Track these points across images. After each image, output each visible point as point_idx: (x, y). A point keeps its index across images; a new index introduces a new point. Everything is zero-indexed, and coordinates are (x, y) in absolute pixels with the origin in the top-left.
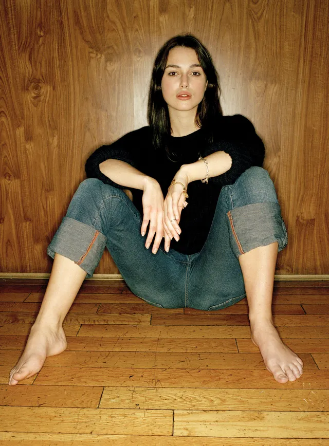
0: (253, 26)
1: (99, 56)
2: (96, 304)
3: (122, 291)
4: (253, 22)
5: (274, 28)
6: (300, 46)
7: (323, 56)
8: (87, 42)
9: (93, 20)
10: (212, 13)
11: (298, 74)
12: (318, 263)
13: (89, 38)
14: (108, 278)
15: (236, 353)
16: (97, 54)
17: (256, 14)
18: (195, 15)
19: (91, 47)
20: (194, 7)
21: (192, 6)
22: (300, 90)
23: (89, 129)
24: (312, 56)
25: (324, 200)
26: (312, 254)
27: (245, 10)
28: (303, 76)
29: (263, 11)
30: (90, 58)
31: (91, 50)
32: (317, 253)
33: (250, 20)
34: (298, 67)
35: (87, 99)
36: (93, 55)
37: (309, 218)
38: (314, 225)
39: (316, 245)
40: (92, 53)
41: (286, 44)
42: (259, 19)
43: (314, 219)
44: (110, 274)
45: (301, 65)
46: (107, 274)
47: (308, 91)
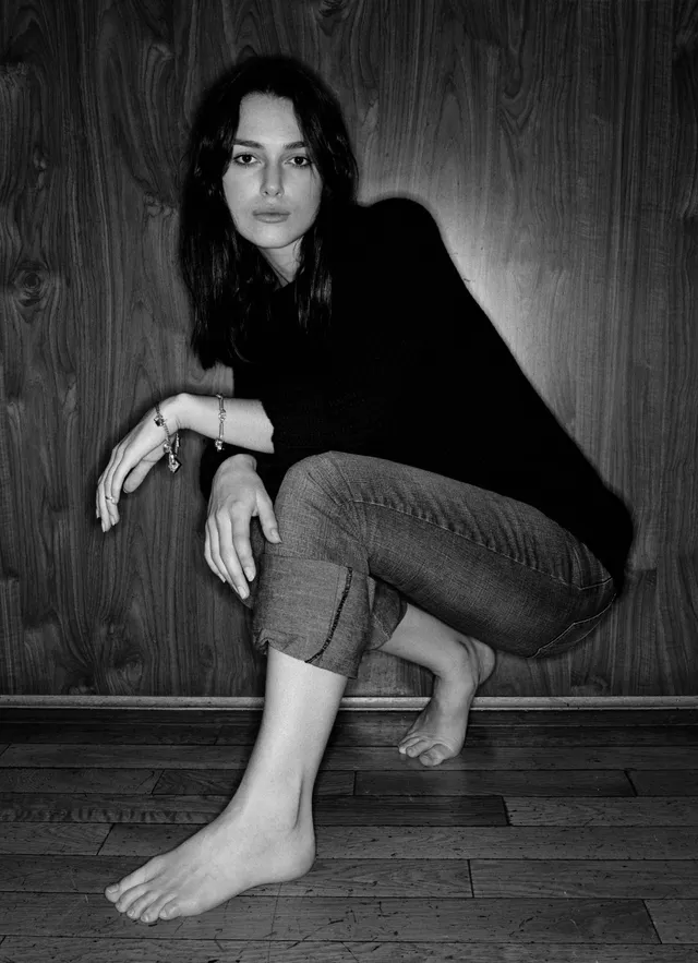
0: (510, 145)
1: (167, 211)
2: (153, 771)
3: (217, 737)
4: (507, 135)
5: (556, 149)
6: (612, 186)
7: (664, 209)
8: (140, 181)
9: (154, 136)
10: (416, 118)
11: (609, 247)
12: (668, 670)
13: (145, 173)
14: (189, 706)
15: (465, 899)
16: (162, 209)
17: (515, 117)
18: (380, 121)
19: (149, 193)
20: (376, 105)
21: (372, 102)
22: (614, 283)
23: (145, 373)
24: (639, 205)
25: (677, 527)
26: (653, 647)
27: (490, 110)
28: (620, 253)
29: (530, 113)
30: (147, 217)
31: (150, 199)
32: (663, 646)
33: (502, 132)
34: (610, 232)
35: (140, 305)
36: (153, 210)
37: (644, 567)
38: (655, 583)
39: (661, 630)
40: (152, 205)
41: (581, 181)
42: (521, 129)
43: (655, 571)
44: (192, 696)
45: (617, 227)
46: (187, 696)
47: (634, 286)
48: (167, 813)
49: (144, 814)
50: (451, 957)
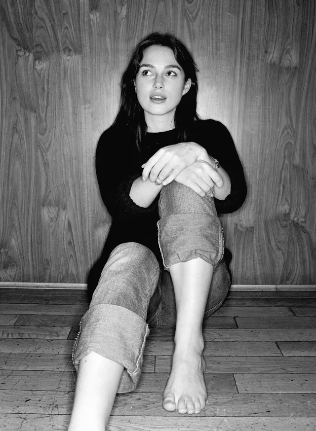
0: (189, 26)
1: (27, 54)
2: (16, 315)
3: (49, 300)
4: (188, 22)
5: (210, 29)
6: (236, 48)
7: (261, 58)
8: (15, 39)
9: (21, 17)
10: (144, 12)
11: (234, 76)
12: (258, 273)
13: (16, 35)
14: (38, 287)
16: (25, 53)
17: (191, 13)
18: (127, 13)
19: (19, 45)
20: (126, 5)
21: (124, 4)
22: (237, 93)
23: (17, 131)
24: (249, 57)
25: (264, 207)
26: (252, 263)
27: (180, 9)
28: (240, 79)
29: (199, 11)
30: (18, 56)
31: (19, 48)
32: (256, 262)
33: (185, 20)
34: (235, 69)
35: (15, 98)
36: (21, 53)
37: (248, 226)
38: (253, 233)
39: (256, 254)
40: (20, 51)
41: (222, 45)
42: (194, 19)
43: (253, 227)
44: (40, 282)
45: (238, 66)
46: (38, 282)
47: (246, 95)
48: (19, 334)
49: (8, 334)
50: (140, 399)
